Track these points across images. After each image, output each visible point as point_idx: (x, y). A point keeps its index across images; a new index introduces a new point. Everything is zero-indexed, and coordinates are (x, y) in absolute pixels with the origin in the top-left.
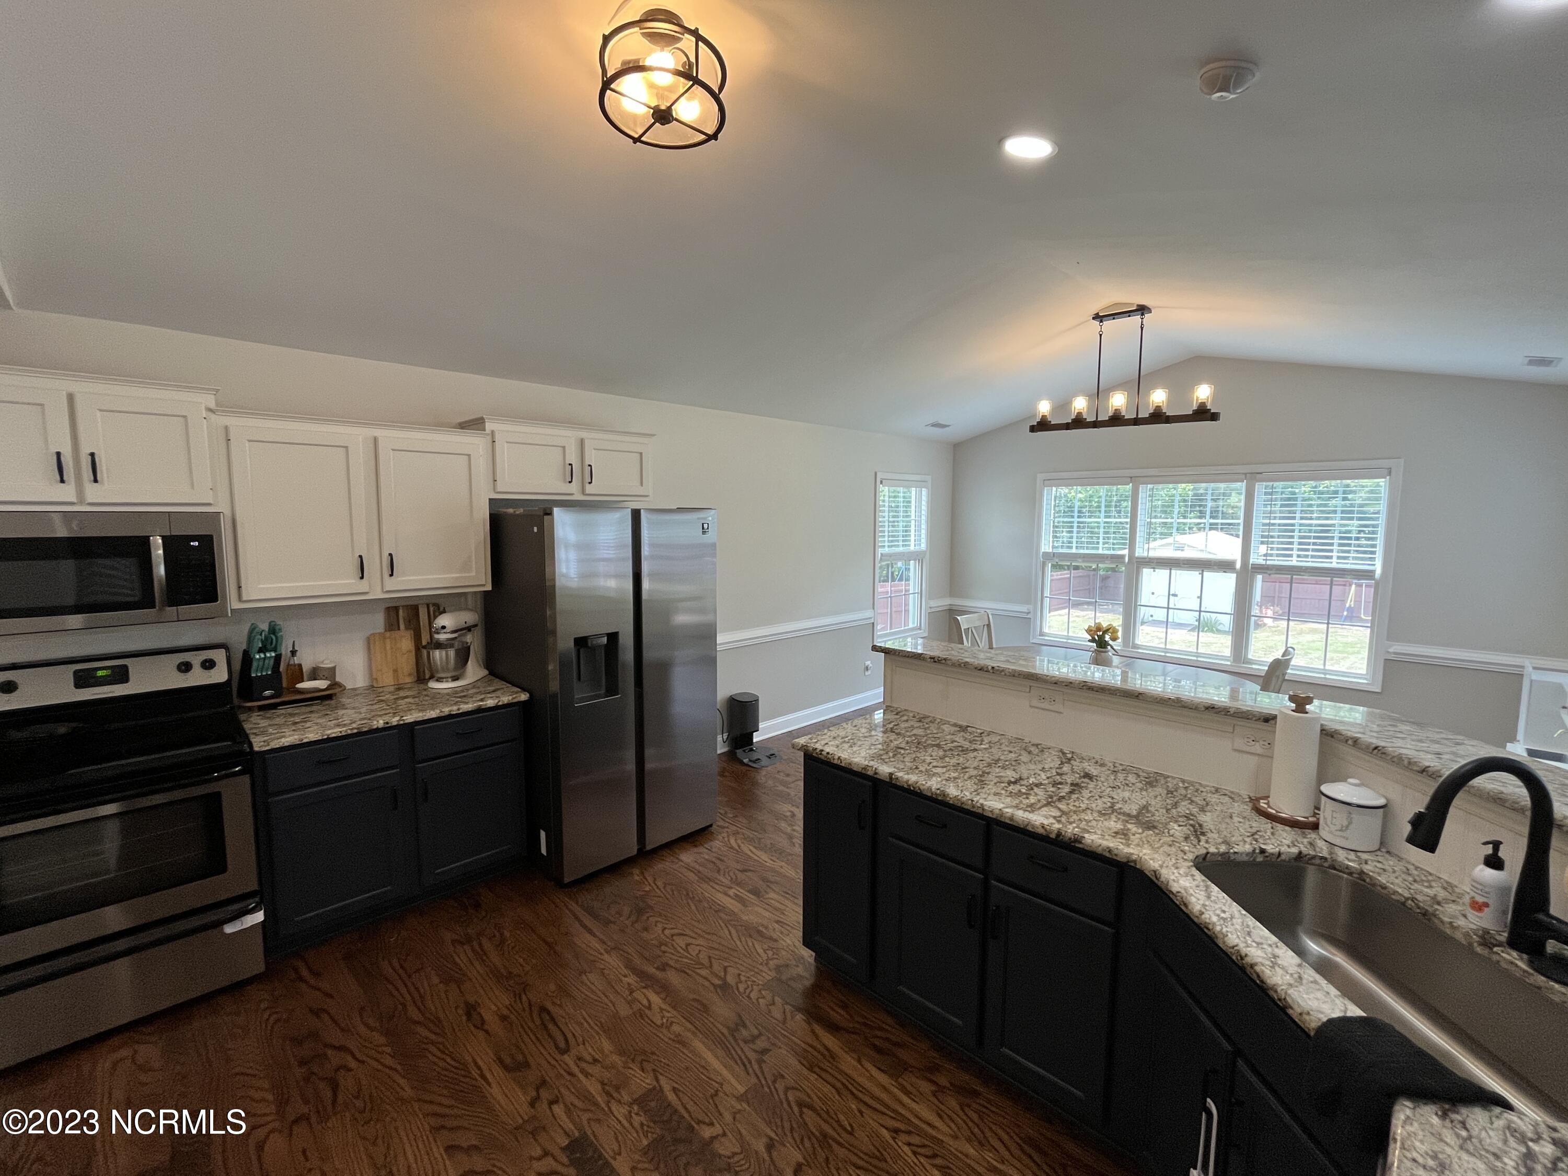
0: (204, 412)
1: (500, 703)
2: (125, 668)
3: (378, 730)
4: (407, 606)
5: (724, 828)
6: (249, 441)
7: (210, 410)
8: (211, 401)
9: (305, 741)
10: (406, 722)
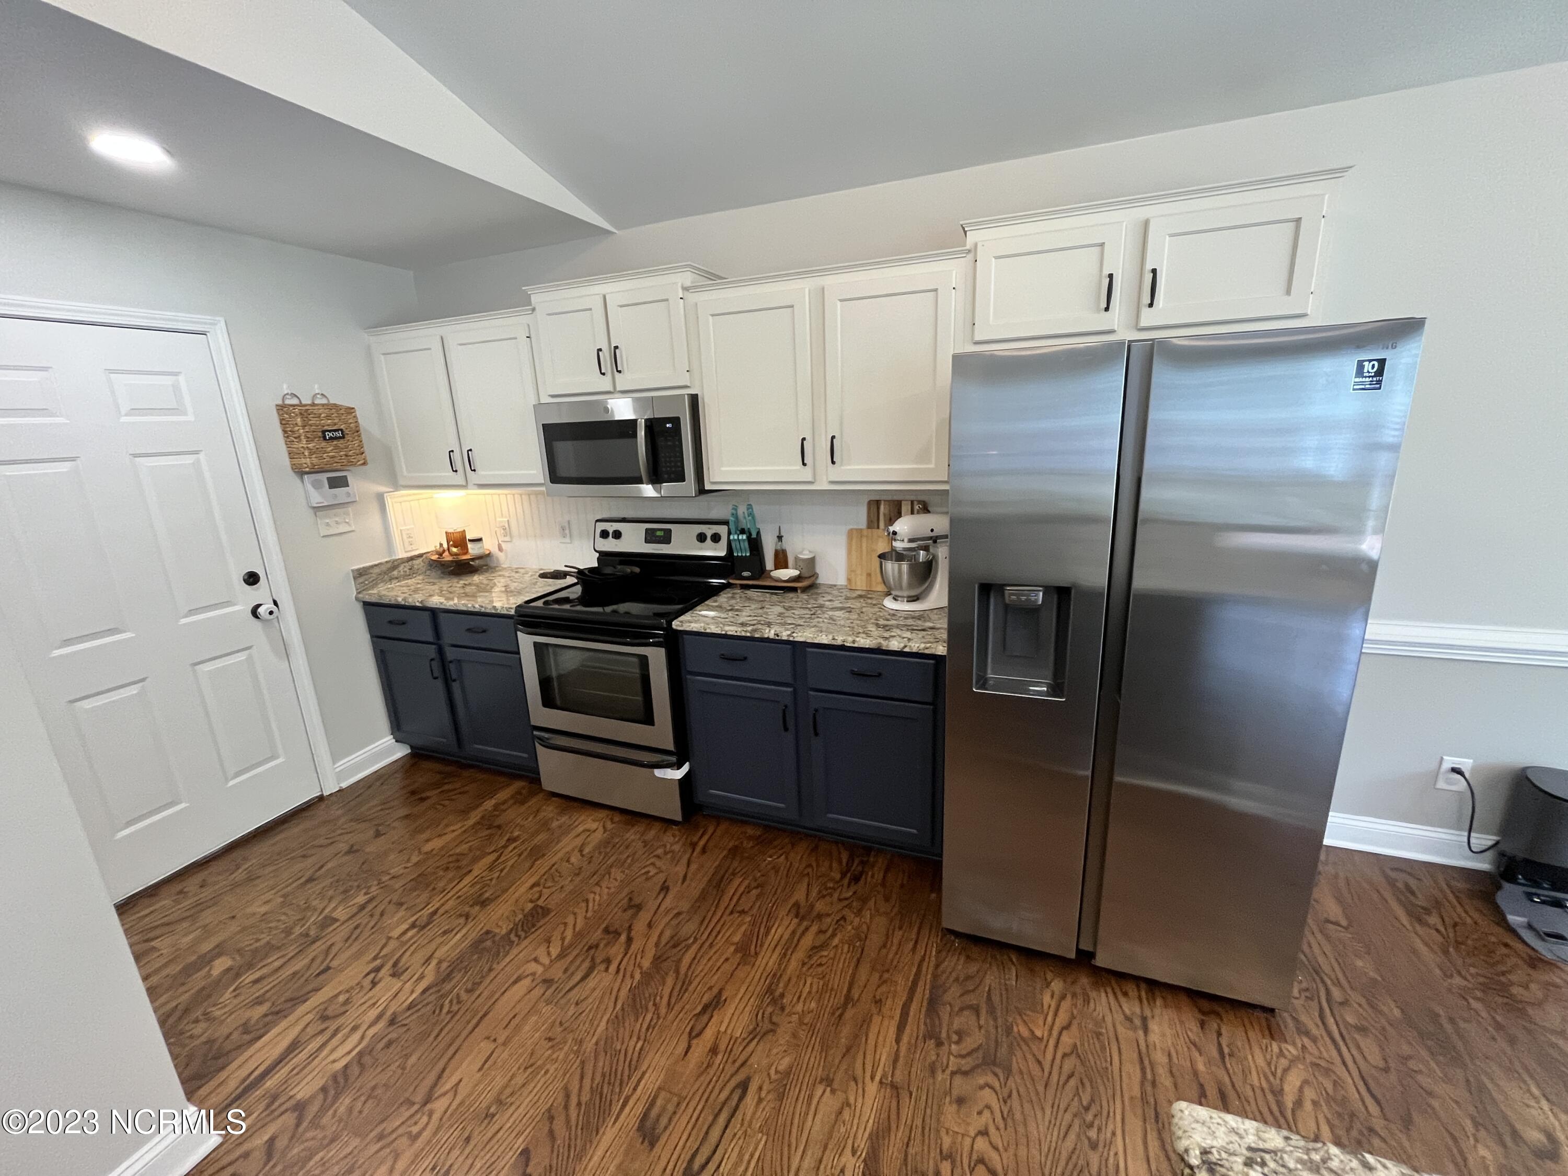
0: (680, 291)
1: (907, 650)
2: (669, 532)
3: (768, 640)
4: (894, 501)
5: (1307, 1033)
6: (713, 315)
7: (685, 289)
8: (687, 278)
9: (708, 631)
10: (796, 639)
